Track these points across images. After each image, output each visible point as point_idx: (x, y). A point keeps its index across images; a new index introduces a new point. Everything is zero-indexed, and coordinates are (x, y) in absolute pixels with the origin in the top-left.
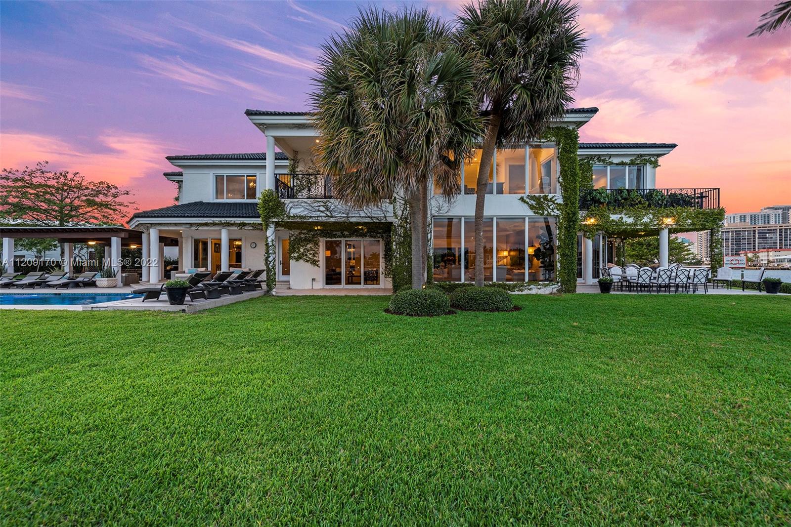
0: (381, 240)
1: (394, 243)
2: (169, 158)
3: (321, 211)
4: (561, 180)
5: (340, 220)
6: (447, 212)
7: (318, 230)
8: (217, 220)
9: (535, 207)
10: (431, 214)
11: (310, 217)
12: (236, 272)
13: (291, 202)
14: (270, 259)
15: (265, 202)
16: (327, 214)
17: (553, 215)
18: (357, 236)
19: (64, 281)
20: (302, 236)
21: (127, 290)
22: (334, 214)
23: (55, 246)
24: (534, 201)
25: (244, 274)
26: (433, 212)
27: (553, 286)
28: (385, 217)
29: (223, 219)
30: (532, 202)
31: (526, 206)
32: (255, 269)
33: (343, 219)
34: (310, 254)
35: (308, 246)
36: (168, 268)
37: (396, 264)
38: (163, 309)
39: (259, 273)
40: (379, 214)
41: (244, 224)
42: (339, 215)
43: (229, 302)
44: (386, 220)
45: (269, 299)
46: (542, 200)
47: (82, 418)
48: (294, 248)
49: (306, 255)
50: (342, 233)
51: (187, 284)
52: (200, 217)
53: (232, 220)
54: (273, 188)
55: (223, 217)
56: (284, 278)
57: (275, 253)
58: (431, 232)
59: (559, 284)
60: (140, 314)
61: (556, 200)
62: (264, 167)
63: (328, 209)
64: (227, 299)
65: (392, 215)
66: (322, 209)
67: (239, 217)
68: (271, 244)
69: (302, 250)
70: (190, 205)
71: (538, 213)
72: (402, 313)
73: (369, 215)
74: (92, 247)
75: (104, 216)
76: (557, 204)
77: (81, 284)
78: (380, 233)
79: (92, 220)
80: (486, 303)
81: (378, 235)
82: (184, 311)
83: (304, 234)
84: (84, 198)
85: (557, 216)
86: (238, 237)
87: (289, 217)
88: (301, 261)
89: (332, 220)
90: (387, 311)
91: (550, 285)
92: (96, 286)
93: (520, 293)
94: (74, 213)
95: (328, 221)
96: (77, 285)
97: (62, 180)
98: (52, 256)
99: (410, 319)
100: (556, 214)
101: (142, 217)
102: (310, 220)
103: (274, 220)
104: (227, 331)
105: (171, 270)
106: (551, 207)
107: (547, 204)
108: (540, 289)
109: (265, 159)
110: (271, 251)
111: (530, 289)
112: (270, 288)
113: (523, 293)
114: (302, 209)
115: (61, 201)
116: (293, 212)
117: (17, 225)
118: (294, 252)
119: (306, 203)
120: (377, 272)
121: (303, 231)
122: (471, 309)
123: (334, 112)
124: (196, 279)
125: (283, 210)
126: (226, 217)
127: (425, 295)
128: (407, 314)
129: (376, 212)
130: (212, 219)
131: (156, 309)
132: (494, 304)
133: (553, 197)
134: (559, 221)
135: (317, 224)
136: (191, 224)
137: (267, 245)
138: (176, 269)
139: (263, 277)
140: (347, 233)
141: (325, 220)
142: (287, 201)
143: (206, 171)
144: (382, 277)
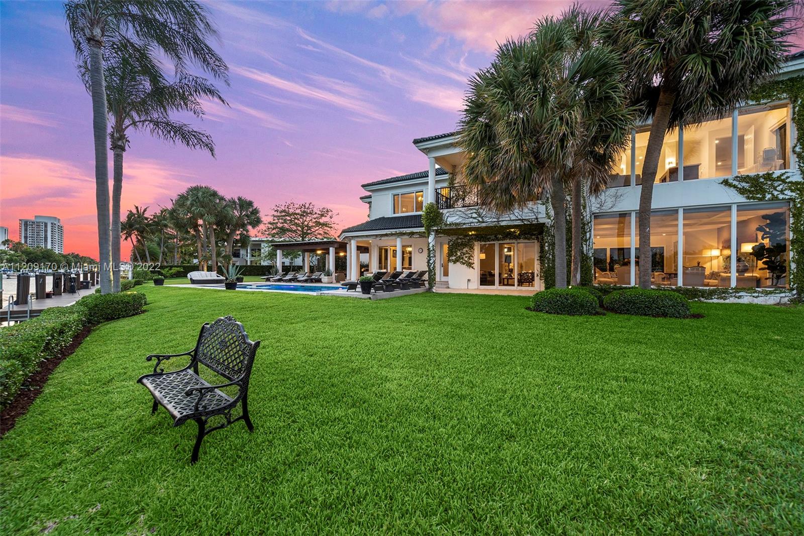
0: (536, 241)
1: (546, 244)
2: (363, 186)
3: (474, 218)
4: (798, 149)
5: (491, 225)
6: (612, 207)
7: (472, 235)
8: (393, 231)
9: (749, 191)
10: (591, 211)
11: (464, 224)
12: (406, 272)
13: (448, 212)
14: (431, 262)
15: (427, 213)
16: (478, 220)
17: (783, 199)
18: (510, 239)
19: (305, 278)
20: (459, 241)
21: (339, 285)
22: (485, 220)
23: (299, 255)
24: (747, 183)
25: (411, 274)
26: (593, 209)
27: (783, 295)
28: (537, 218)
29: (398, 230)
30: (744, 184)
31: (732, 191)
32: (420, 270)
33: (494, 223)
34: (466, 257)
35: (465, 250)
36: (362, 270)
37: (548, 266)
38: (358, 297)
39: (422, 273)
40: (532, 216)
41: (412, 234)
42: (490, 220)
43: (400, 295)
44: (538, 221)
45: (429, 295)
46: (762, 180)
47: (321, 343)
48: (452, 252)
49: (463, 258)
50: (495, 236)
51: (372, 279)
52: (383, 229)
53: (404, 230)
54: (434, 202)
55: (398, 228)
56: (444, 279)
57: (435, 256)
58: (590, 231)
59: (795, 292)
60: (346, 299)
61: (788, 177)
62: (427, 183)
63: (479, 216)
64: (398, 292)
65: (545, 215)
66: (475, 215)
67: (409, 227)
68: (431, 249)
69: (459, 254)
70: (376, 220)
71: (754, 198)
72: (541, 311)
73: (520, 217)
74: (319, 255)
75: (325, 233)
76: (791, 182)
77: (314, 281)
78: (534, 235)
79: (318, 236)
80: (648, 307)
81: (533, 237)
82: (370, 298)
83: (461, 239)
84: (314, 220)
85: (790, 199)
86: (409, 244)
87: (446, 225)
88: (458, 263)
89: (484, 225)
90: (528, 308)
91: (775, 293)
92: (321, 282)
93: (722, 301)
94: (309, 231)
95: (480, 226)
96: (312, 281)
97: (303, 209)
98: (298, 262)
99: (546, 316)
100: (787, 197)
101: (347, 232)
102: (464, 226)
103: (434, 228)
104: (395, 312)
105: (364, 271)
106: (779, 188)
107: (772, 184)
108: (757, 297)
109: (428, 176)
110: (432, 255)
111: (739, 297)
112: (431, 287)
113: (727, 301)
114: (457, 217)
115: (303, 223)
116: (450, 220)
117: (282, 241)
118: (452, 255)
119: (460, 211)
120: (533, 274)
121: (460, 237)
122: (628, 312)
123: (474, 135)
124: (378, 276)
125: (441, 219)
126: (400, 228)
127: (567, 295)
128: (547, 312)
129: (527, 215)
130: (390, 230)
131: (355, 296)
132: (660, 309)
133: (783, 175)
134: (795, 205)
135: (471, 229)
136: (376, 235)
137: (429, 249)
138: (367, 270)
139: (426, 277)
140: (500, 236)
141: (477, 225)
142: (445, 211)
143: (387, 192)
144: (537, 279)
